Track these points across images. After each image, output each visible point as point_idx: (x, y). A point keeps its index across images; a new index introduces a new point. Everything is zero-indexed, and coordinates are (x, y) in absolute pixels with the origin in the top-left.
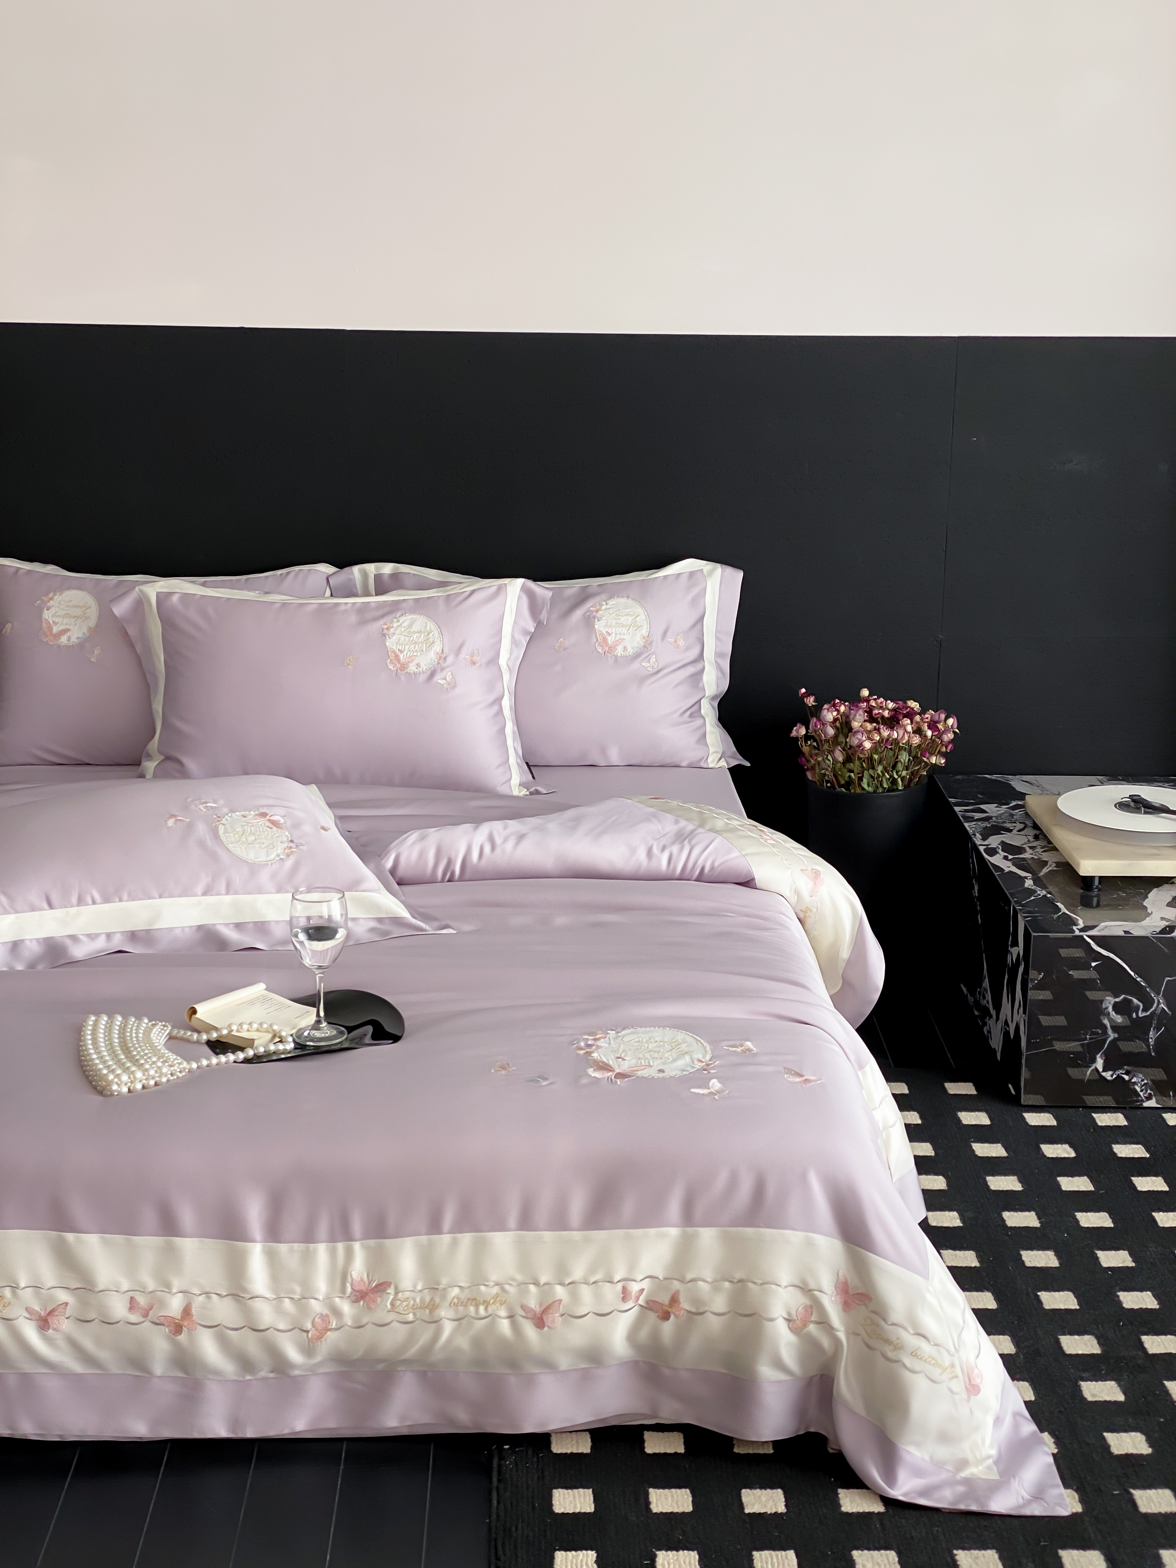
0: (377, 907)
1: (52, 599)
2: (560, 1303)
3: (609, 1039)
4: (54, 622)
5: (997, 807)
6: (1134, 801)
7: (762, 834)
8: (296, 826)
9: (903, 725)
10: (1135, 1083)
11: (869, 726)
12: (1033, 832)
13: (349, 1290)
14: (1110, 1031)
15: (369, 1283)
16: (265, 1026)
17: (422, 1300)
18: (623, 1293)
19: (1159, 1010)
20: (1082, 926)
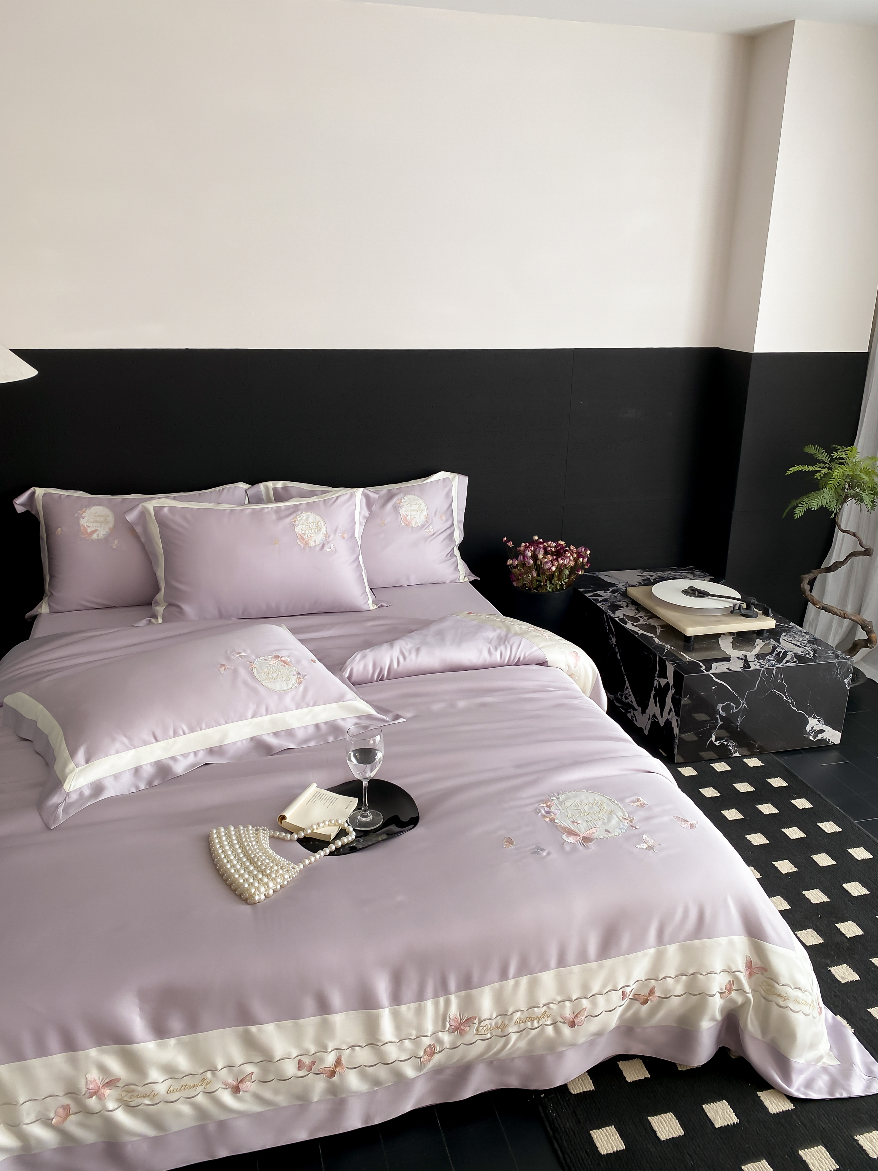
0: (356, 709)
1: (84, 512)
2: (585, 1010)
3: (556, 804)
4: (87, 526)
5: (604, 592)
6: (692, 590)
7: (541, 633)
8: (298, 662)
9: (568, 556)
10: (729, 746)
11: (550, 557)
12: (634, 607)
14: (719, 721)
15: (461, 1019)
16: (333, 822)
17: (496, 1024)
18: (622, 995)
19: (743, 707)
20: (704, 667)
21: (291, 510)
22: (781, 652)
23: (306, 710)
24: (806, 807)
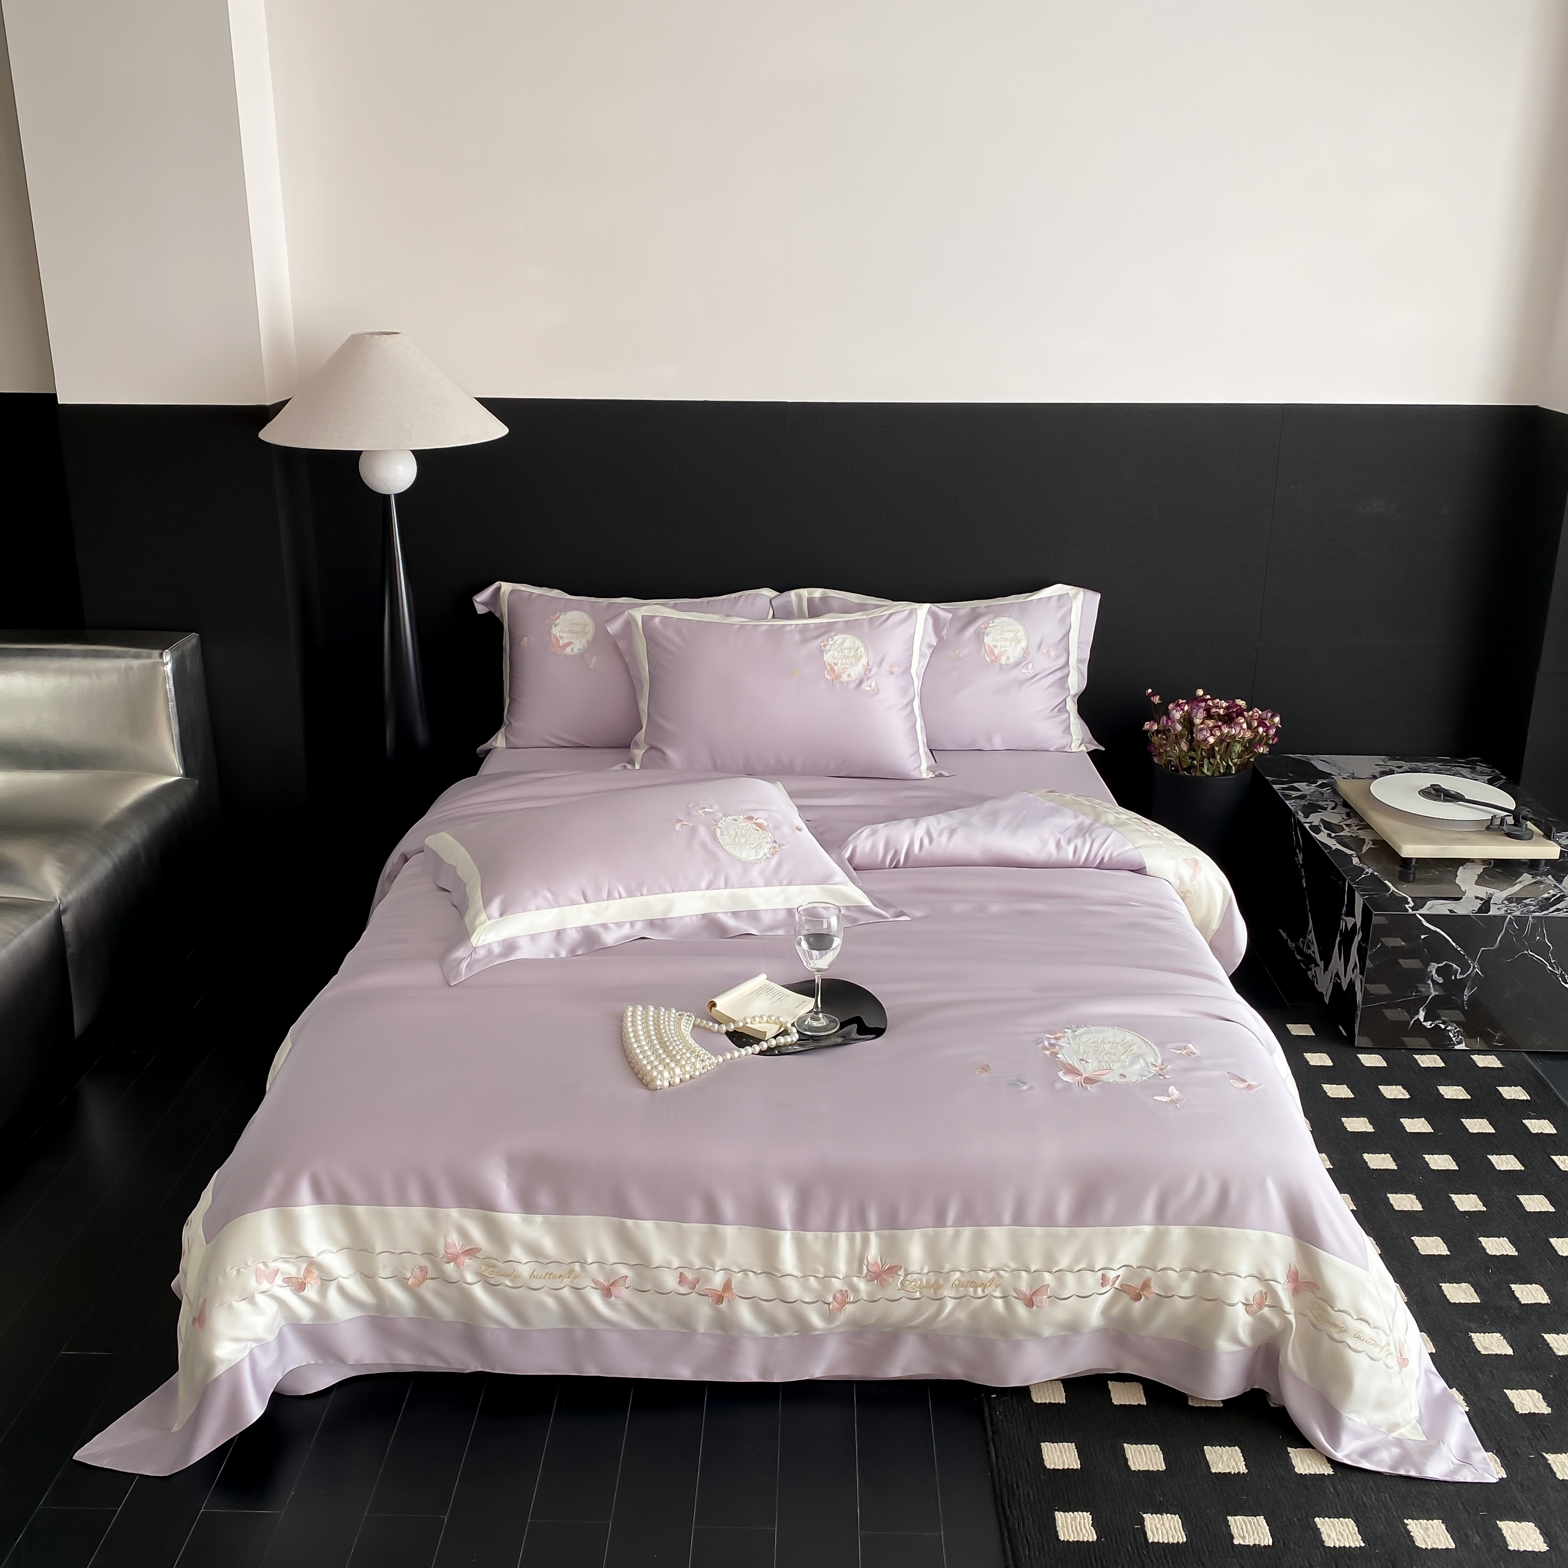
0: (845, 897)
1: (558, 618)
2: (1048, 1288)
3: (1068, 1037)
4: (560, 636)
5: (1307, 785)
6: (1435, 790)
7: (1147, 827)
8: (777, 828)
9: (1240, 723)
10: (1449, 1030)
11: (1211, 723)
12: (1345, 810)
13: (865, 1271)
14: (1432, 990)
15: (882, 1266)
16: (773, 1018)
17: (928, 1281)
18: (1102, 1280)
19: (1474, 973)
20: (1412, 904)
21: (823, 630)
22: (1554, 895)
23: (778, 889)
24: (1544, 1132)
